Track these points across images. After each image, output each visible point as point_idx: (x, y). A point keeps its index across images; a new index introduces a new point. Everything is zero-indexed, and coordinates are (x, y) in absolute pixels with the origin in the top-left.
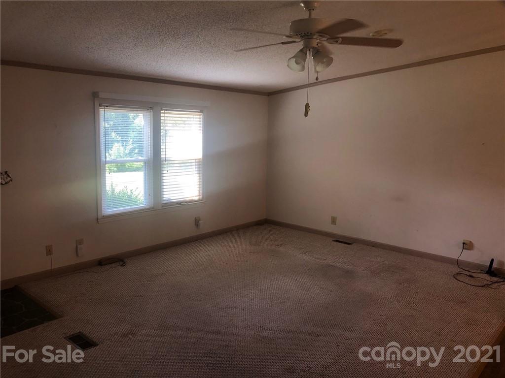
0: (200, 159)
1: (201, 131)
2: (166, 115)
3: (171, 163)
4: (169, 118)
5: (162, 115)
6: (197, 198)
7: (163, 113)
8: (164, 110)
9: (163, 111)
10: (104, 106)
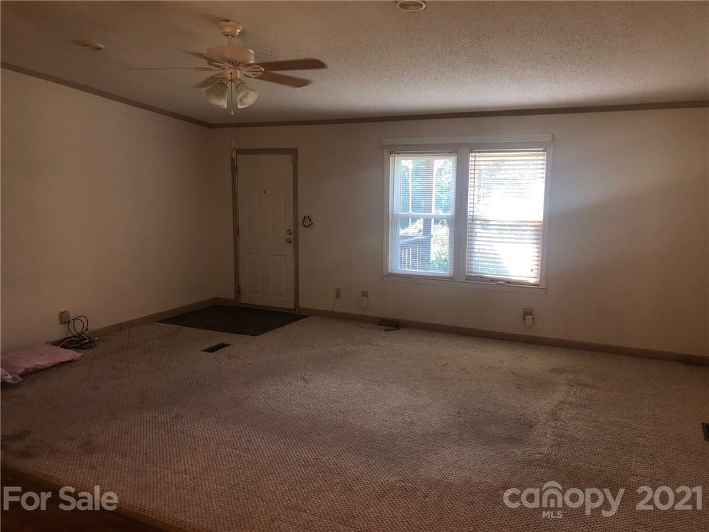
0: (540, 222)
1: (544, 180)
2: (477, 159)
3: (486, 223)
4: (481, 163)
5: (471, 159)
6: (532, 281)
7: (472, 156)
8: (475, 152)
9: (473, 154)
10: (395, 153)
